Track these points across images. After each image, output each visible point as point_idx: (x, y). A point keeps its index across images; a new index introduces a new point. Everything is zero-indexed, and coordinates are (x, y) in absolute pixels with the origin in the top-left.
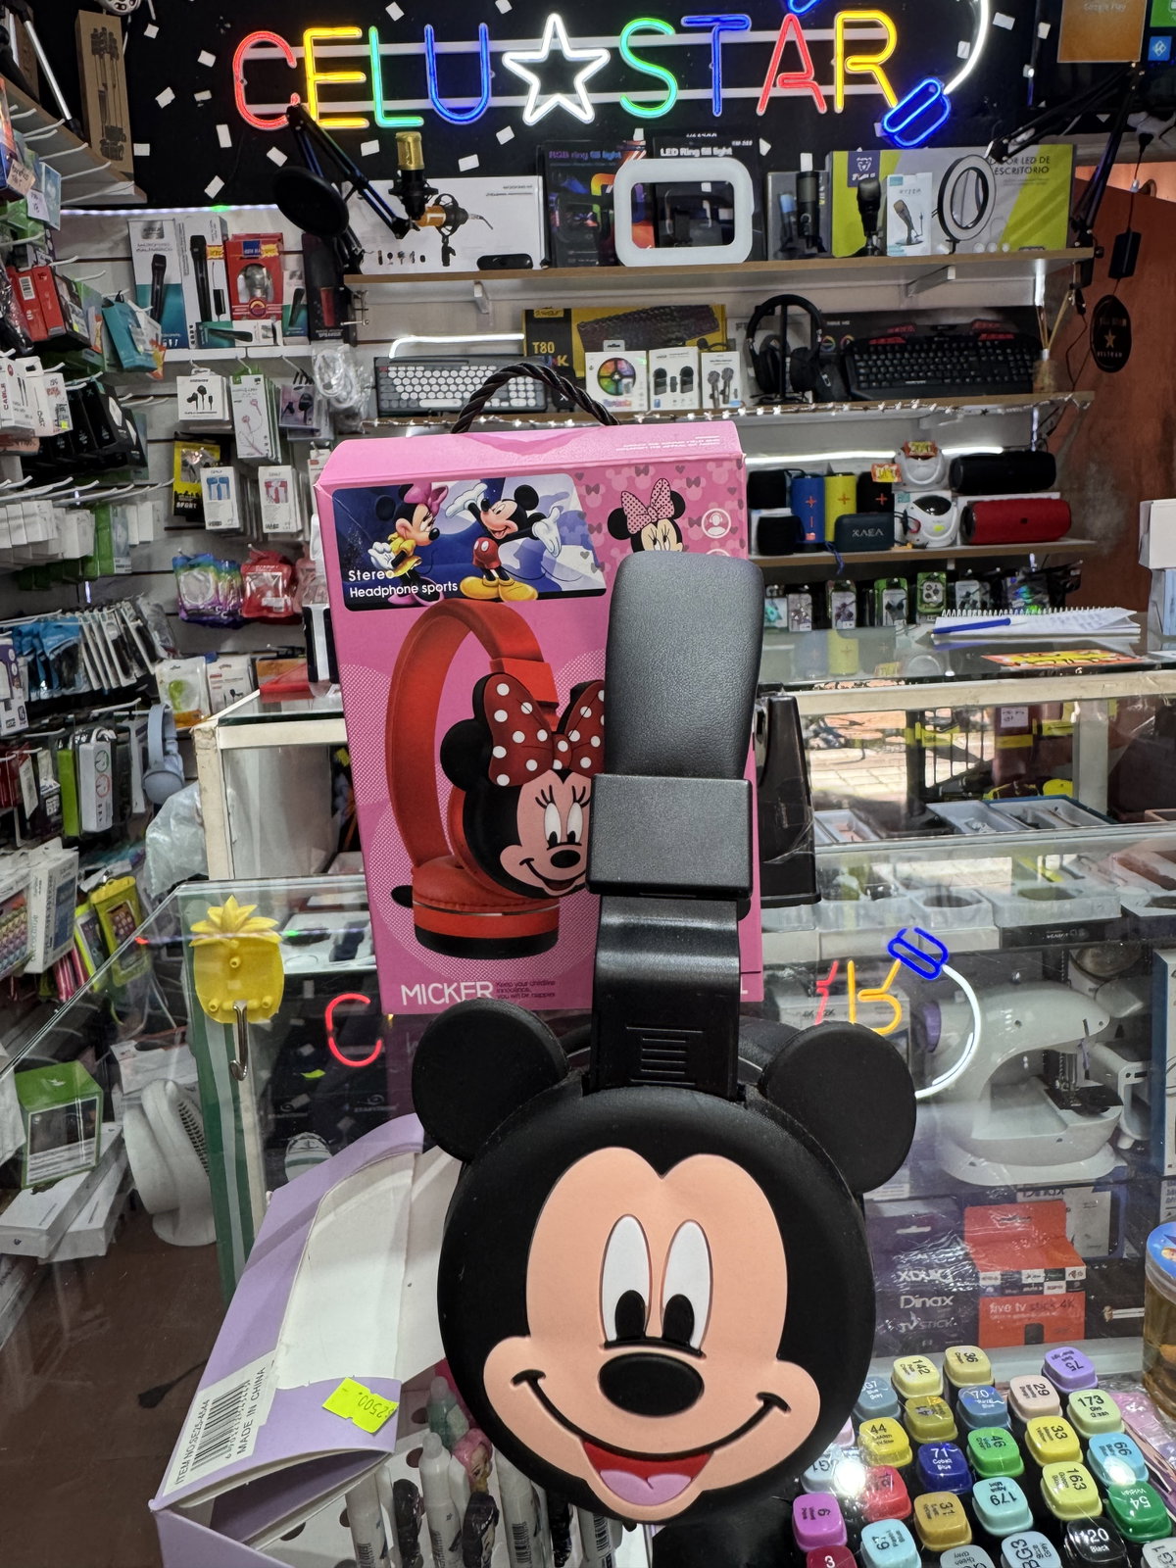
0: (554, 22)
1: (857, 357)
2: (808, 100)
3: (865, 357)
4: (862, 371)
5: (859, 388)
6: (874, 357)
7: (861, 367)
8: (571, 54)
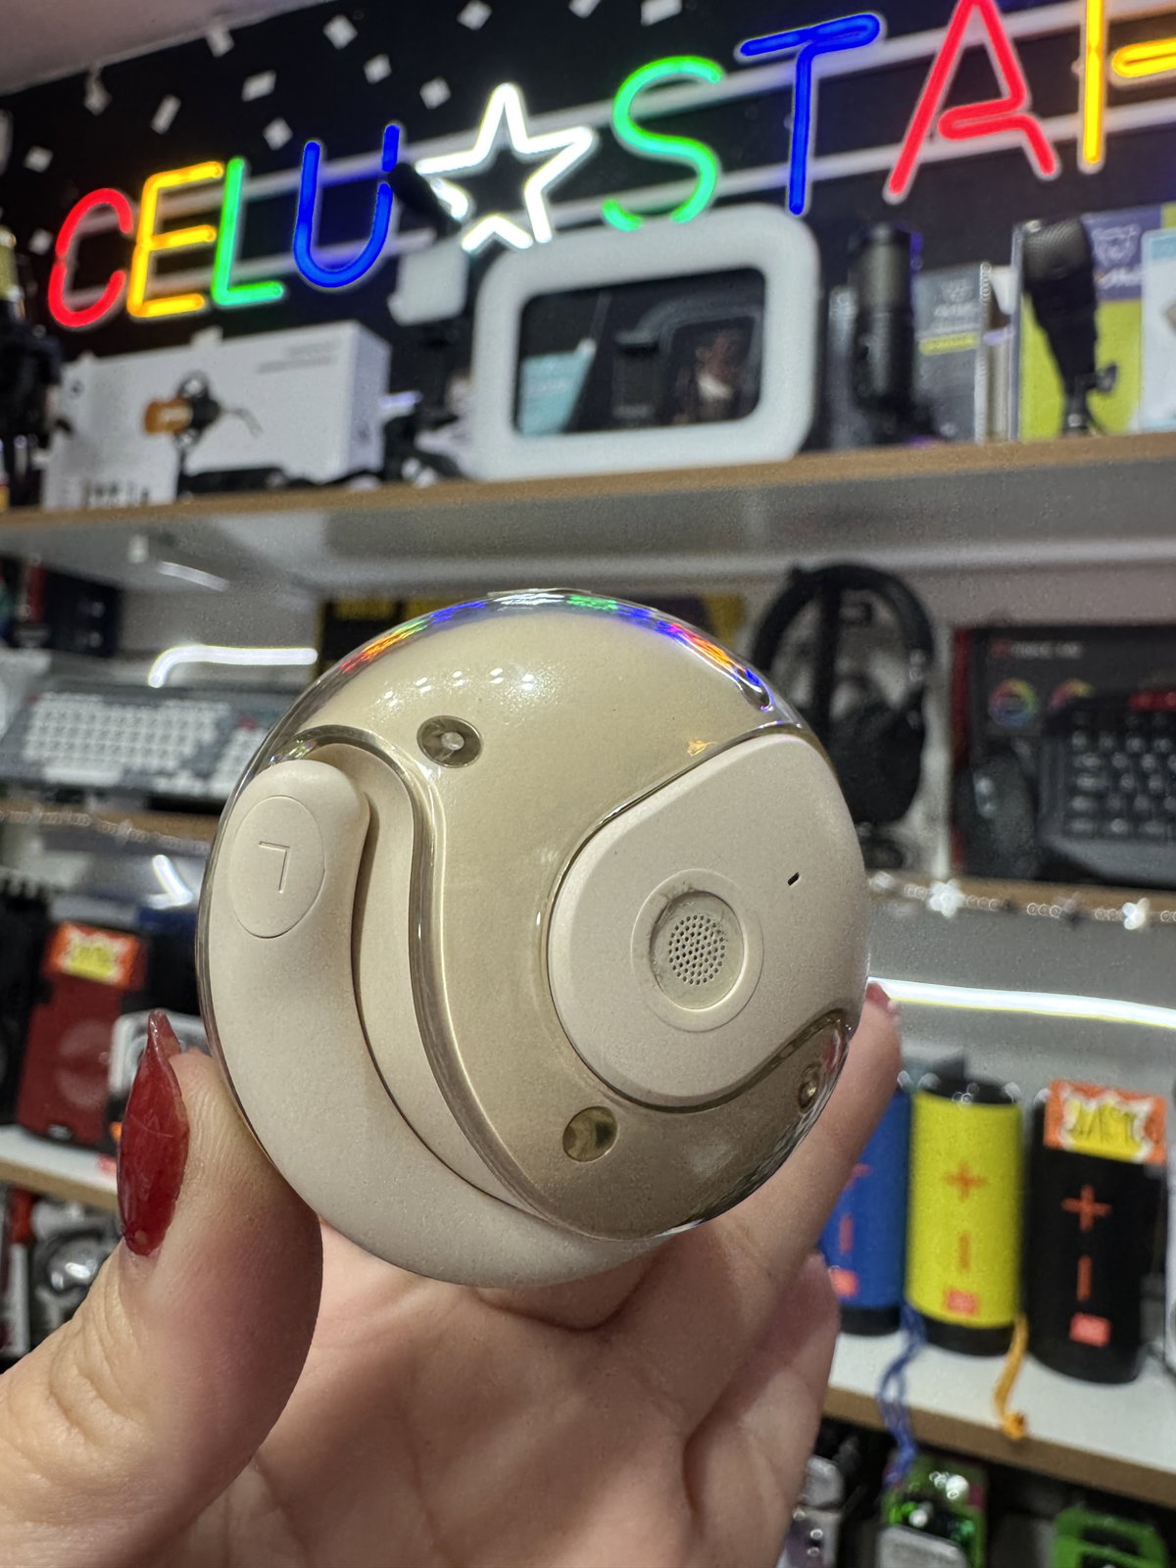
0: (505, 100)
1: (1079, 740)
2: (1016, 155)
3: (1107, 742)
4: (1087, 782)
5: (1068, 834)
6: (1135, 744)
7: (1084, 770)
8: (524, 145)
